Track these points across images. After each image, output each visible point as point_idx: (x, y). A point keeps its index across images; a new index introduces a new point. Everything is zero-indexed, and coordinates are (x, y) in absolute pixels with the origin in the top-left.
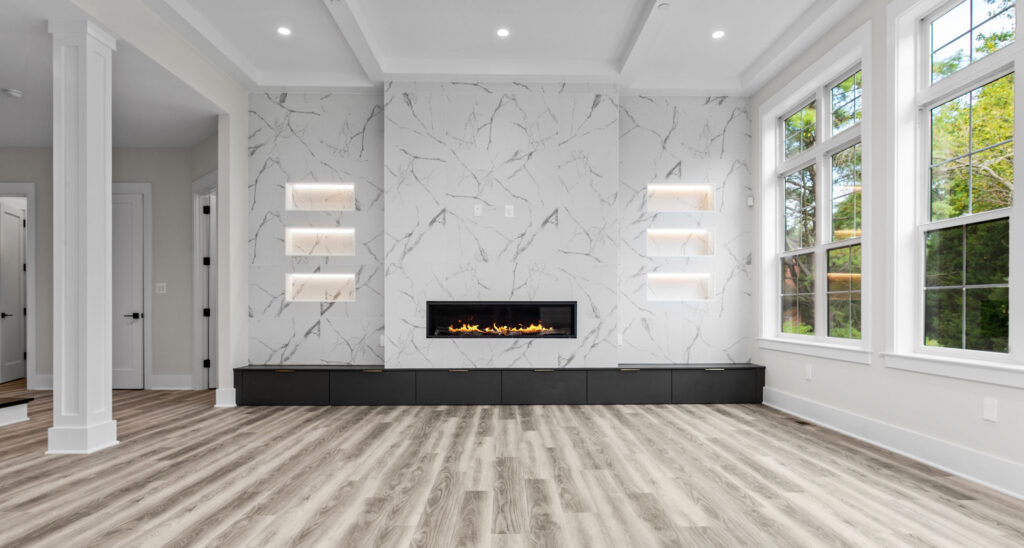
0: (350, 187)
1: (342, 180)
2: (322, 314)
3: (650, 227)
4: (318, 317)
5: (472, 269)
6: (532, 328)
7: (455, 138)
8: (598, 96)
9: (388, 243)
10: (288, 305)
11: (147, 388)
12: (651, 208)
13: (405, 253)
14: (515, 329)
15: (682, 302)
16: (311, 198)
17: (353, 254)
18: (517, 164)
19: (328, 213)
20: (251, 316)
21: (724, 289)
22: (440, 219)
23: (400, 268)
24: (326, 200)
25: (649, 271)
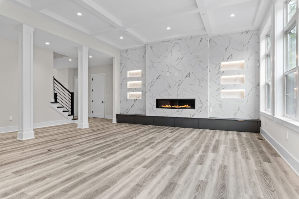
0: (140, 71)
1: (139, 69)
2: (135, 102)
3: (221, 76)
4: (134, 103)
5: (167, 90)
6: (185, 106)
7: (163, 56)
8: (202, 39)
9: (147, 84)
10: (128, 100)
11: (105, 118)
12: (222, 70)
13: (151, 87)
14: (180, 106)
15: (233, 99)
16: (133, 74)
17: (141, 87)
18: (179, 61)
19: (136, 77)
20: (121, 102)
21: (248, 94)
22: (159, 77)
23: (150, 90)
24: (136, 74)
25: (221, 89)
